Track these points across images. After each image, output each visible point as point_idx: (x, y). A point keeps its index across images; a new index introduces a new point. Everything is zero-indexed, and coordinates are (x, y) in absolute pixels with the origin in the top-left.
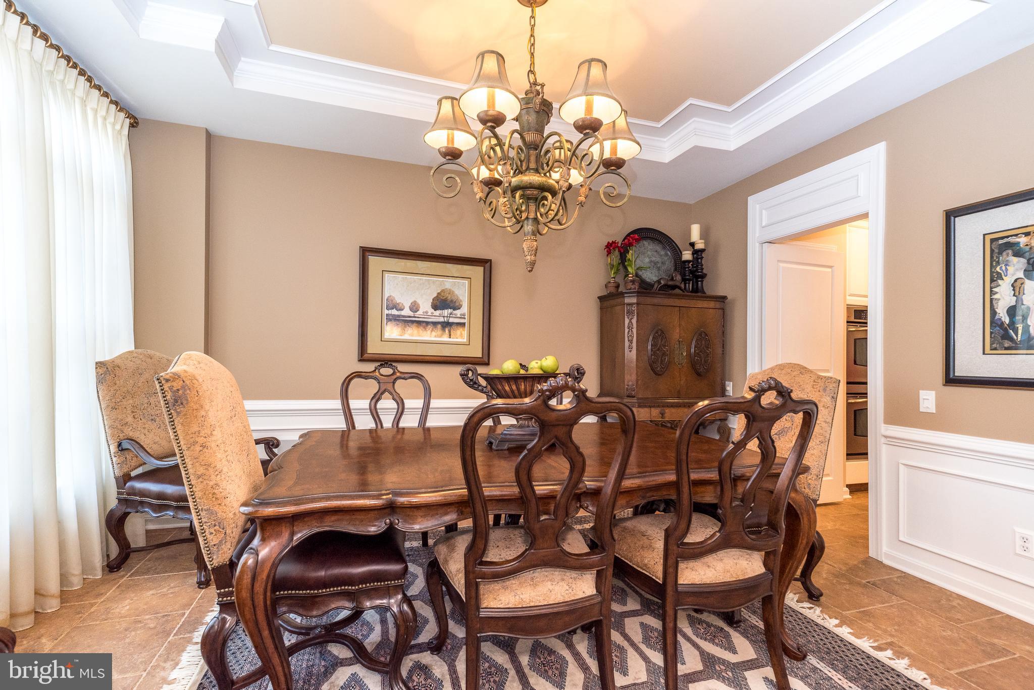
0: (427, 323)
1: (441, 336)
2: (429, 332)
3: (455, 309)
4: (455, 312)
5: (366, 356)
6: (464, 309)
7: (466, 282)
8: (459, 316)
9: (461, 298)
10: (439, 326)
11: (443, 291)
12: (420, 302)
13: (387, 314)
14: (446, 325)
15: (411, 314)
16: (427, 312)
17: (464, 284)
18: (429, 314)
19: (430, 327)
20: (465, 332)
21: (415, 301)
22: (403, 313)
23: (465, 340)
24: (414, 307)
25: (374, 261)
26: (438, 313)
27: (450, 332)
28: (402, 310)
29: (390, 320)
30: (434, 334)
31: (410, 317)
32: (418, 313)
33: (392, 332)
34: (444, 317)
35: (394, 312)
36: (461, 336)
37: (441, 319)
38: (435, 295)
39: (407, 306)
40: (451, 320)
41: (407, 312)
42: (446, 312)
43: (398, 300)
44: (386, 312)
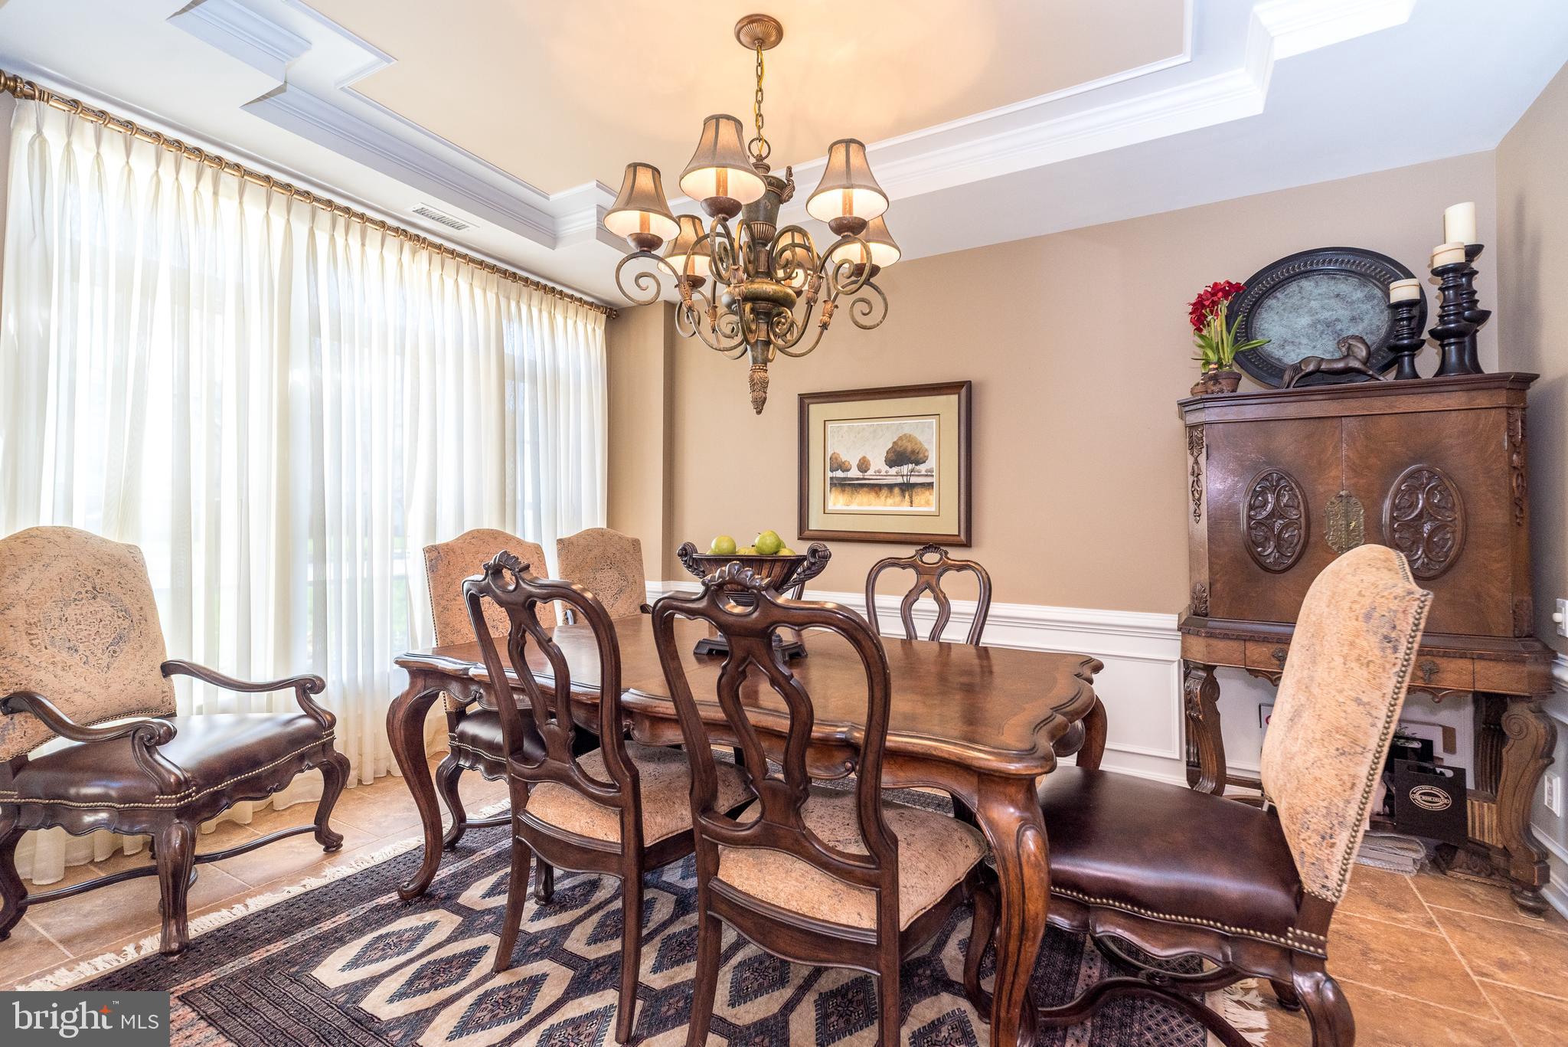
0: (880, 487)
1: (898, 505)
2: (883, 498)
3: (917, 463)
4: (918, 468)
5: (806, 533)
6: (931, 463)
7: (933, 421)
8: (923, 473)
9: (926, 446)
10: (897, 490)
11: (900, 438)
12: (869, 457)
13: (831, 478)
14: (907, 488)
15: (859, 475)
16: (879, 471)
17: (930, 425)
18: (883, 473)
19: (885, 492)
20: (932, 497)
21: (864, 458)
22: (850, 474)
23: (933, 509)
24: (863, 466)
25: (817, 411)
26: (894, 470)
27: (911, 497)
28: (848, 470)
29: (835, 485)
30: (890, 501)
31: (858, 479)
32: (869, 473)
33: (838, 501)
34: (902, 476)
35: (839, 474)
36: (928, 503)
37: (899, 480)
38: (890, 445)
39: (854, 464)
40: (913, 480)
41: (854, 473)
42: (905, 469)
43: (844, 457)
44: (829, 474)
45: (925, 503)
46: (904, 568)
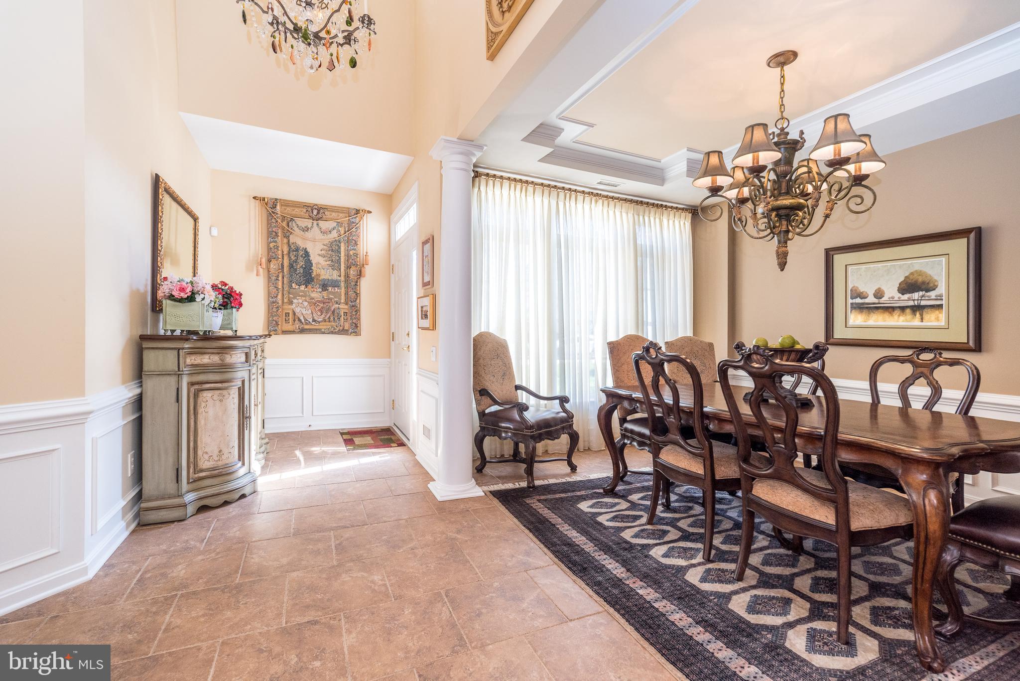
0: (893, 308)
1: (910, 321)
2: (896, 317)
3: (928, 290)
4: (928, 294)
5: (831, 340)
6: (942, 289)
7: (943, 259)
8: (933, 297)
9: (936, 278)
10: (908, 311)
11: (912, 274)
12: (884, 288)
13: (852, 304)
14: (917, 309)
15: (876, 301)
16: (893, 298)
17: (940, 263)
18: (896, 299)
19: (897, 312)
20: (942, 316)
21: (879, 289)
22: (866, 301)
23: (943, 323)
24: (879, 294)
25: (840, 260)
26: (906, 296)
27: (921, 315)
28: (866, 298)
29: (855, 308)
30: (902, 318)
31: (874, 304)
32: (883, 299)
33: (856, 319)
34: (914, 300)
35: (858, 300)
36: (937, 319)
37: (911, 303)
38: (902, 279)
39: (871, 292)
40: (923, 303)
41: (871, 299)
42: (916, 295)
43: (862, 288)
44: (850, 301)
45: (933, 319)
46: (902, 363)
